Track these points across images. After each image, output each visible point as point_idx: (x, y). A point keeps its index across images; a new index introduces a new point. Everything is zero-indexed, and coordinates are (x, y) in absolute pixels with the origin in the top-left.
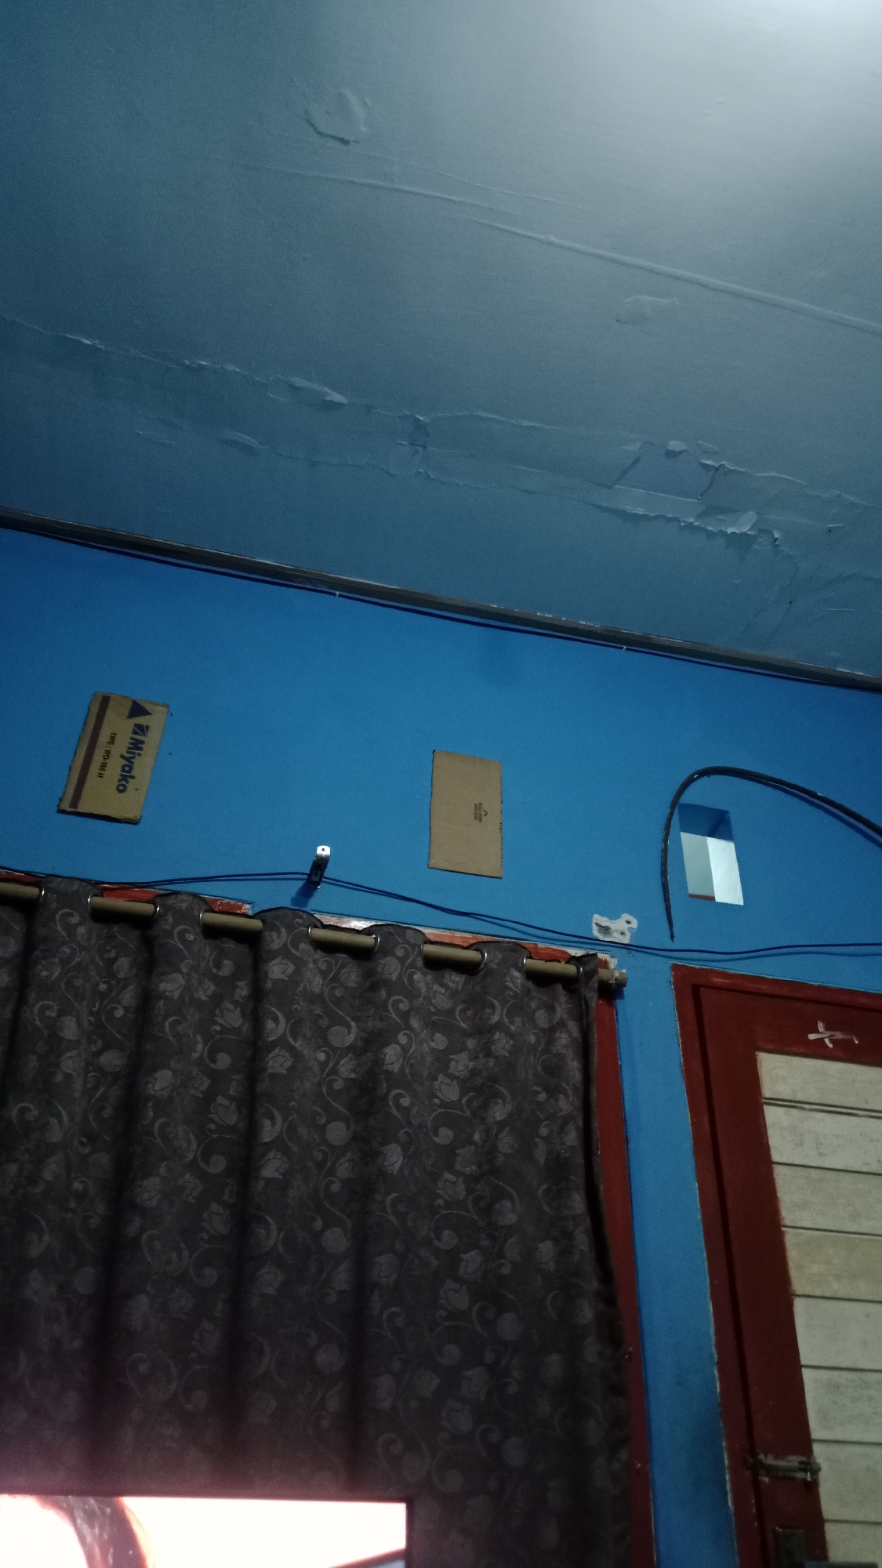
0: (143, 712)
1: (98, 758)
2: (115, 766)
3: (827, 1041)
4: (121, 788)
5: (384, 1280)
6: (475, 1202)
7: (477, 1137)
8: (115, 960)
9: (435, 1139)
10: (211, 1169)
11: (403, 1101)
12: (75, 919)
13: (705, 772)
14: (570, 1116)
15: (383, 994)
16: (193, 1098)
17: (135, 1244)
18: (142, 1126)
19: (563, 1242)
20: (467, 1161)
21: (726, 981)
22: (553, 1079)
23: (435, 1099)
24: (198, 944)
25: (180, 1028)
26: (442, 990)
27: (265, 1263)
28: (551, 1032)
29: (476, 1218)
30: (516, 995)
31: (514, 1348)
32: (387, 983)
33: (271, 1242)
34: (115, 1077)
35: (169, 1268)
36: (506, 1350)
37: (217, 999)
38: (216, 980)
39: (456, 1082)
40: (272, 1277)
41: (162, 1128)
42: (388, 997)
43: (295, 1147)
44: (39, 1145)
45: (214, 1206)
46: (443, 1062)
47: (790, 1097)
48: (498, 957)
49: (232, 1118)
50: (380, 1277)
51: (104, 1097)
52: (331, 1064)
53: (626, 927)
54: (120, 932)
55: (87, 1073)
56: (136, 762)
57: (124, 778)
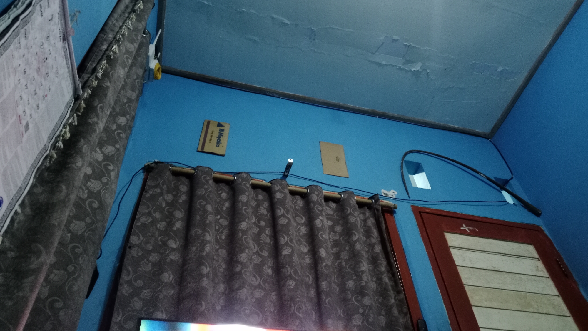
0: (222, 126)
1: (208, 137)
2: (214, 140)
3: (467, 230)
4: (217, 146)
5: (325, 289)
6: (349, 267)
7: (347, 248)
8: (221, 193)
9: (332, 251)
10: (263, 254)
11: (324, 236)
12: (208, 178)
13: (411, 152)
14: (375, 244)
15: (312, 205)
16: (254, 233)
17: (240, 273)
18: (238, 238)
19: (378, 282)
20: (345, 255)
21: (430, 211)
22: (368, 233)
23: (331, 240)
24: (250, 189)
25: (248, 211)
26: (329, 208)
27: (288, 280)
28: (365, 220)
29: (350, 271)
30: (354, 206)
31: (370, 307)
32: (313, 202)
33: (289, 273)
34: (225, 227)
35: (253, 283)
36: (367, 307)
37: (258, 206)
38: (257, 201)
39: (337, 234)
40: (291, 283)
41: (245, 239)
42: (314, 206)
43: (293, 245)
44: (203, 241)
45: (266, 266)
46: (332, 229)
47: (458, 246)
48: (347, 195)
49: (268, 241)
50: (323, 289)
51: (222, 232)
52: (298, 227)
53: (393, 194)
54: (222, 186)
55: (215, 225)
56: (221, 138)
57: (218, 143)
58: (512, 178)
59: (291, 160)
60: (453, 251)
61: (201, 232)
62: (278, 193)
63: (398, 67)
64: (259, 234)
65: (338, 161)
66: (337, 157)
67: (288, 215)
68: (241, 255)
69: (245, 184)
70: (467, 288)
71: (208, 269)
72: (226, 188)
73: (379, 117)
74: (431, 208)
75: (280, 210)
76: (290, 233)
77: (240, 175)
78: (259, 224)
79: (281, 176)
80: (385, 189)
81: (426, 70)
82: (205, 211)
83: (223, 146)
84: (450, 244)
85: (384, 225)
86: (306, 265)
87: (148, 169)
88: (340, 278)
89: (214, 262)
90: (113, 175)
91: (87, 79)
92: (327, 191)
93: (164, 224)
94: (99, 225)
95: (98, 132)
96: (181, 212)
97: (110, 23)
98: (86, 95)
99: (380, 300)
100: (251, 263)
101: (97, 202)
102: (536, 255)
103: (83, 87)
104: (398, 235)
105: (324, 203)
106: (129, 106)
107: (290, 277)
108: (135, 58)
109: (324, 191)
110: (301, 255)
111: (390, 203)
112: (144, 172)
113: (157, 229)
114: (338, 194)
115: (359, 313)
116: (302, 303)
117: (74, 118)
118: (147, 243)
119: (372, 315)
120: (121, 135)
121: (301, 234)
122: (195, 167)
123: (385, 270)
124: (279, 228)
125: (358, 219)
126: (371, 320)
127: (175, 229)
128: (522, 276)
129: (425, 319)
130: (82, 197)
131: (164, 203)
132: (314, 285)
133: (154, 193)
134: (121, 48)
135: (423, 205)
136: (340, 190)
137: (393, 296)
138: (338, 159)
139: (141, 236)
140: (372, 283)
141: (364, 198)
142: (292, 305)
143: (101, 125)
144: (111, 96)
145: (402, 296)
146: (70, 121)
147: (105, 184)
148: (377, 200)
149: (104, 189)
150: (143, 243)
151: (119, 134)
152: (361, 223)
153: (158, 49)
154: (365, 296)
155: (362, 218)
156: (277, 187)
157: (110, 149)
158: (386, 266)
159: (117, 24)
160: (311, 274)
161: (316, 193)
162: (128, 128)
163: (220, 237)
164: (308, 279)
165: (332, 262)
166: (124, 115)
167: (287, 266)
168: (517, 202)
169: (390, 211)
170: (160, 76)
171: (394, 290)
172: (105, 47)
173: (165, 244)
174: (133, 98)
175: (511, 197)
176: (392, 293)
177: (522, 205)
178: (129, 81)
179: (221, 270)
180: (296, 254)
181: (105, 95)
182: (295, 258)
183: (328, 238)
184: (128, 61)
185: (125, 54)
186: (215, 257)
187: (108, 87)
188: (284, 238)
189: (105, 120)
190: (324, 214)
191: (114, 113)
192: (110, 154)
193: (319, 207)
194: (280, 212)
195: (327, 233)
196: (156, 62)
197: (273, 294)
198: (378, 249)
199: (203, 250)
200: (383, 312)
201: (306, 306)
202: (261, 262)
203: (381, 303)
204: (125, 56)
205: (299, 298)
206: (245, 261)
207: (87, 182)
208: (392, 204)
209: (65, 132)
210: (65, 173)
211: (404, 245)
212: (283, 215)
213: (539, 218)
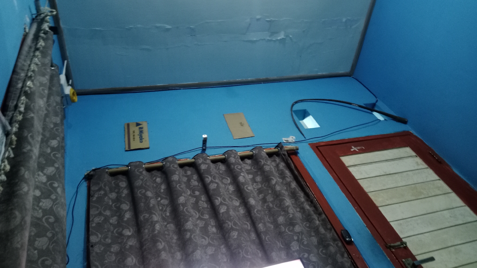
0: (140, 125)
1: (132, 137)
2: (137, 138)
3: (356, 150)
4: (141, 142)
5: (263, 230)
6: (276, 206)
7: (270, 192)
8: (156, 179)
9: (259, 198)
10: (205, 218)
11: (249, 188)
12: (141, 170)
13: (296, 102)
14: (291, 181)
15: (232, 166)
16: (192, 203)
17: (190, 239)
18: (181, 211)
19: (302, 211)
20: (270, 198)
21: (324, 144)
22: (282, 176)
23: (255, 189)
24: (179, 168)
25: (182, 187)
26: (246, 165)
27: (231, 232)
28: (277, 166)
29: (278, 209)
30: (266, 157)
31: (302, 233)
32: (232, 164)
33: (230, 226)
34: (167, 206)
35: (203, 243)
36: (299, 234)
37: (189, 180)
38: (187, 176)
39: (259, 183)
40: (234, 234)
41: (186, 210)
42: (234, 166)
43: (227, 203)
44: (152, 222)
45: (210, 226)
46: (254, 180)
47: (354, 165)
48: (257, 150)
49: (205, 205)
50: (261, 230)
51: (166, 211)
52: (227, 187)
53: (292, 139)
54: (155, 173)
55: (158, 206)
56: (143, 135)
57: (141, 139)
58: (377, 101)
59: (205, 136)
60: (351, 169)
61: (148, 215)
62: (202, 165)
63: (267, 40)
64: (197, 202)
65: (243, 126)
66: (241, 123)
67: (215, 180)
68: (187, 224)
69: (173, 166)
70: (370, 195)
71: (163, 243)
72: (158, 174)
73: (264, 83)
74: (325, 141)
75: (208, 178)
76: (221, 194)
77: (167, 160)
78: (195, 195)
79: (201, 151)
80: (285, 138)
81: (289, 36)
82: (147, 198)
83: (146, 141)
84: (347, 164)
85: (292, 165)
86: (241, 215)
87: (88, 178)
88: (272, 217)
89: (167, 236)
90: (59, 190)
91: (11, 115)
92: (241, 152)
93: (115, 218)
94: (60, 236)
95: (34, 157)
96: (127, 204)
97: (19, 64)
98: (15, 129)
99: (308, 225)
100: (197, 228)
101: (52, 217)
102: (414, 154)
103: (11, 123)
104: (306, 170)
105: (241, 162)
106: (57, 130)
107: (232, 229)
108: (50, 89)
109: (238, 153)
110: (235, 209)
111: (292, 146)
112: (86, 181)
113: (111, 224)
114: (250, 152)
115: (294, 240)
116: (247, 246)
117: (9, 152)
118: (106, 238)
119: (305, 239)
120: (57, 155)
121: (230, 192)
122: (127, 164)
123: (304, 200)
124: (211, 192)
125: (272, 167)
126: (305, 243)
127: (125, 219)
128: (408, 173)
129: (346, 229)
130: (38, 216)
131: (110, 201)
132: (253, 229)
133: (99, 195)
134: (35, 82)
135: (318, 141)
136: (251, 148)
137: (316, 218)
138: (242, 124)
139: (99, 234)
140: (298, 213)
141: (271, 149)
142: (240, 251)
143: (36, 151)
144: (38, 125)
145: (324, 216)
146: (6, 155)
147: (54, 201)
148: (282, 147)
149: (55, 205)
150: (102, 240)
151: (54, 155)
152: (275, 168)
153: (68, 78)
154: (296, 225)
155: (274, 165)
156: (200, 160)
157: (50, 170)
158: (304, 197)
159: (25, 64)
160: (247, 222)
161: (233, 156)
162: (61, 148)
163: (165, 215)
164: (246, 226)
165: (262, 207)
166: (54, 138)
167: (227, 221)
168: (386, 118)
169: (294, 153)
170: (76, 98)
171: (315, 213)
172: (20, 85)
173: (121, 234)
174: (58, 122)
175: (381, 115)
176: (315, 217)
177: (391, 118)
178: (50, 109)
179: (174, 241)
180: (231, 210)
181: (32, 125)
182: (232, 213)
183: (252, 189)
184: (44, 92)
185: (40, 86)
186: (166, 232)
187: (32, 118)
188: (218, 200)
189: (38, 146)
190: (244, 170)
191: (45, 139)
192: (52, 174)
193: (238, 166)
194: (208, 179)
195: (250, 185)
196: (70, 88)
197: (222, 247)
198: (294, 185)
199: (154, 230)
200: (313, 234)
201: (251, 248)
202: (205, 224)
203: (309, 227)
204: (41, 88)
205: (244, 243)
206: (192, 228)
207: (39, 203)
208: (294, 147)
209: (5, 166)
210: (15, 200)
211: (312, 176)
212: (212, 182)
213: (407, 125)
